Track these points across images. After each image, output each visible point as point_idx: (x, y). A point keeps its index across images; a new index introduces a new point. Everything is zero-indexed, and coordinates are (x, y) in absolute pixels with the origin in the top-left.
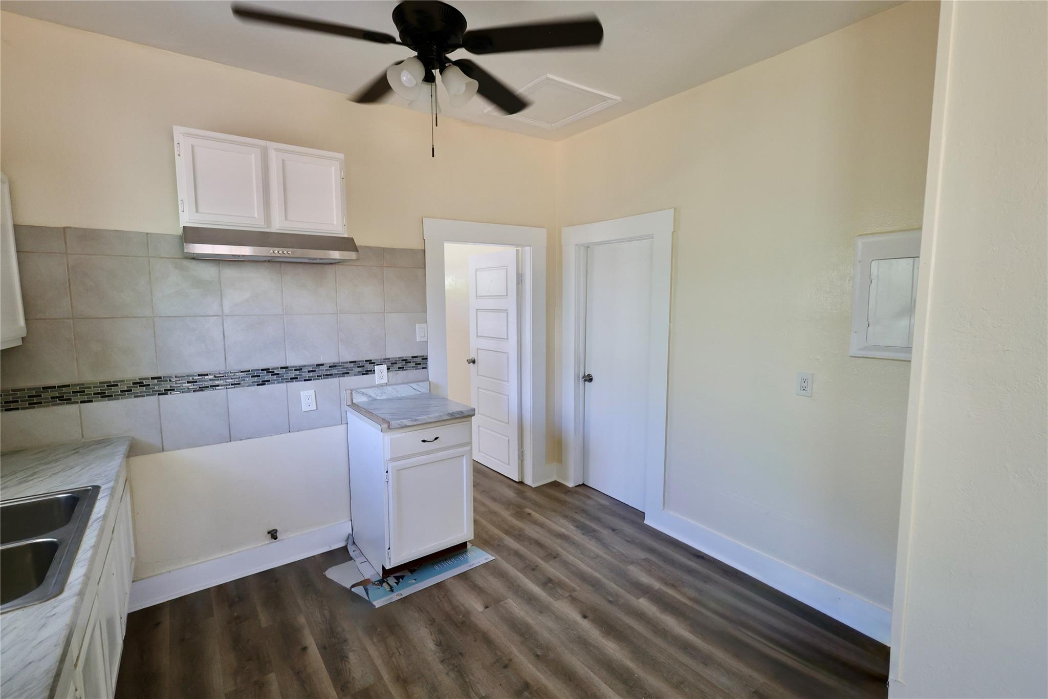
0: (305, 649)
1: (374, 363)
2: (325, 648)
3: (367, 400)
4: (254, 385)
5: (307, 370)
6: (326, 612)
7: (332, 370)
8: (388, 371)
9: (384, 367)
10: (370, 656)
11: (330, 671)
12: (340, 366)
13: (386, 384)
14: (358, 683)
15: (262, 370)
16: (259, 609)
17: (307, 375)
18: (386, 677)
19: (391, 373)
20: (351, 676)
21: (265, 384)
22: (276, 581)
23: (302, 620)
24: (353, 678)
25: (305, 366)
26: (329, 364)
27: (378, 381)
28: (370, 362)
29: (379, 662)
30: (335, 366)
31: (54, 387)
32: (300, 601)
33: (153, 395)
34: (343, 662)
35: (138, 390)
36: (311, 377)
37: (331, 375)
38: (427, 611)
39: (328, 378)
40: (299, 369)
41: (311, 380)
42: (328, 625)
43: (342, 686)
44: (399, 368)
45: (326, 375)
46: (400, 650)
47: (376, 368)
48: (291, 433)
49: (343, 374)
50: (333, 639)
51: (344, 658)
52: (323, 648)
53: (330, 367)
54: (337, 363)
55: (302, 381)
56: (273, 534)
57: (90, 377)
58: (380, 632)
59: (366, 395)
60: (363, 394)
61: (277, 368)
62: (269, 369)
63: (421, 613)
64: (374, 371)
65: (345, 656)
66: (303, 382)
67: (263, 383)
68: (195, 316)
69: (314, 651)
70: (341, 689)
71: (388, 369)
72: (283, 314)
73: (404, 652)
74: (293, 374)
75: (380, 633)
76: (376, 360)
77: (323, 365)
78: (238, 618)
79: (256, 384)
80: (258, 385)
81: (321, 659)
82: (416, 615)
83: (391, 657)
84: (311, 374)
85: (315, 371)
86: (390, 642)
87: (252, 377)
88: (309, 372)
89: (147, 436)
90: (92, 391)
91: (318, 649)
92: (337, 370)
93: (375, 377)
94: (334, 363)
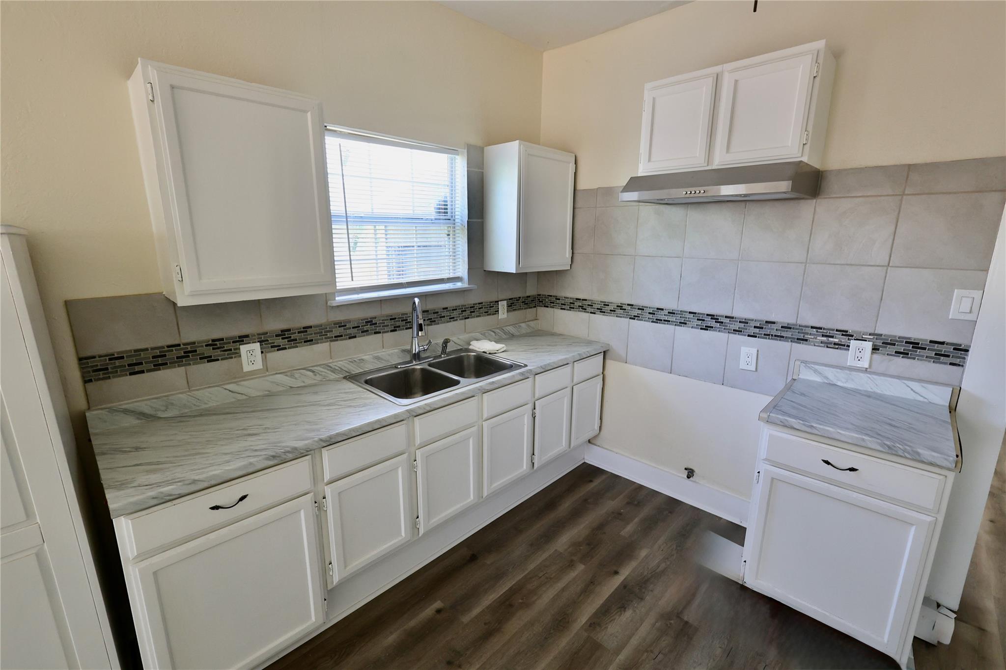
0: (616, 573)
1: (852, 336)
2: (625, 587)
3: (821, 381)
4: (698, 328)
5: (754, 325)
6: (663, 566)
7: (784, 331)
8: (872, 353)
9: (868, 346)
10: (637, 629)
11: (603, 605)
12: (797, 329)
13: (866, 370)
14: (603, 635)
15: (707, 315)
16: (636, 520)
17: (753, 331)
18: (622, 657)
19: (876, 357)
20: (607, 625)
21: (707, 330)
22: (670, 512)
23: (643, 553)
24: (607, 628)
25: (753, 320)
26: (781, 323)
27: (850, 362)
28: (845, 333)
29: (634, 641)
30: (790, 328)
31: (580, 299)
32: (660, 542)
33: (626, 318)
34: (619, 610)
35: (619, 311)
36: (757, 333)
37: (783, 337)
38: (732, 662)
39: (777, 340)
40: (745, 322)
41: (756, 337)
42: (650, 575)
43: (594, 623)
44: (896, 352)
45: (775, 336)
46: (660, 656)
47: (853, 343)
48: (723, 386)
49: (798, 339)
50: (638, 588)
51: (623, 608)
52: (624, 586)
53: (782, 327)
54: (793, 325)
55: (745, 335)
56: (690, 473)
57: (597, 297)
58: (671, 624)
59: (820, 373)
60: (815, 371)
61: (722, 316)
62: (714, 316)
63: (726, 656)
64: (849, 346)
65: (625, 608)
66: (747, 337)
67: (707, 328)
68: (662, 257)
69: (617, 581)
70: (591, 623)
71: (875, 349)
72: (739, 260)
73: (661, 661)
74: (737, 326)
75: (669, 625)
76: (855, 332)
77: (774, 323)
78: (620, 514)
79: (700, 327)
80: (701, 329)
81: (612, 590)
82: (718, 651)
83: (647, 651)
84: (757, 330)
85: (762, 328)
86: (664, 641)
87: (698, 320)
88: (755, 327)
89: (617, 346)
90: (596, 306)
91: (622, 582)
92: (791, 333)
93: (848, 354)
94: (788, 324)
